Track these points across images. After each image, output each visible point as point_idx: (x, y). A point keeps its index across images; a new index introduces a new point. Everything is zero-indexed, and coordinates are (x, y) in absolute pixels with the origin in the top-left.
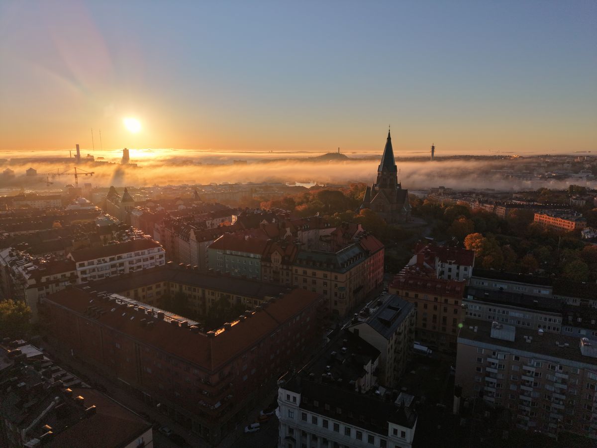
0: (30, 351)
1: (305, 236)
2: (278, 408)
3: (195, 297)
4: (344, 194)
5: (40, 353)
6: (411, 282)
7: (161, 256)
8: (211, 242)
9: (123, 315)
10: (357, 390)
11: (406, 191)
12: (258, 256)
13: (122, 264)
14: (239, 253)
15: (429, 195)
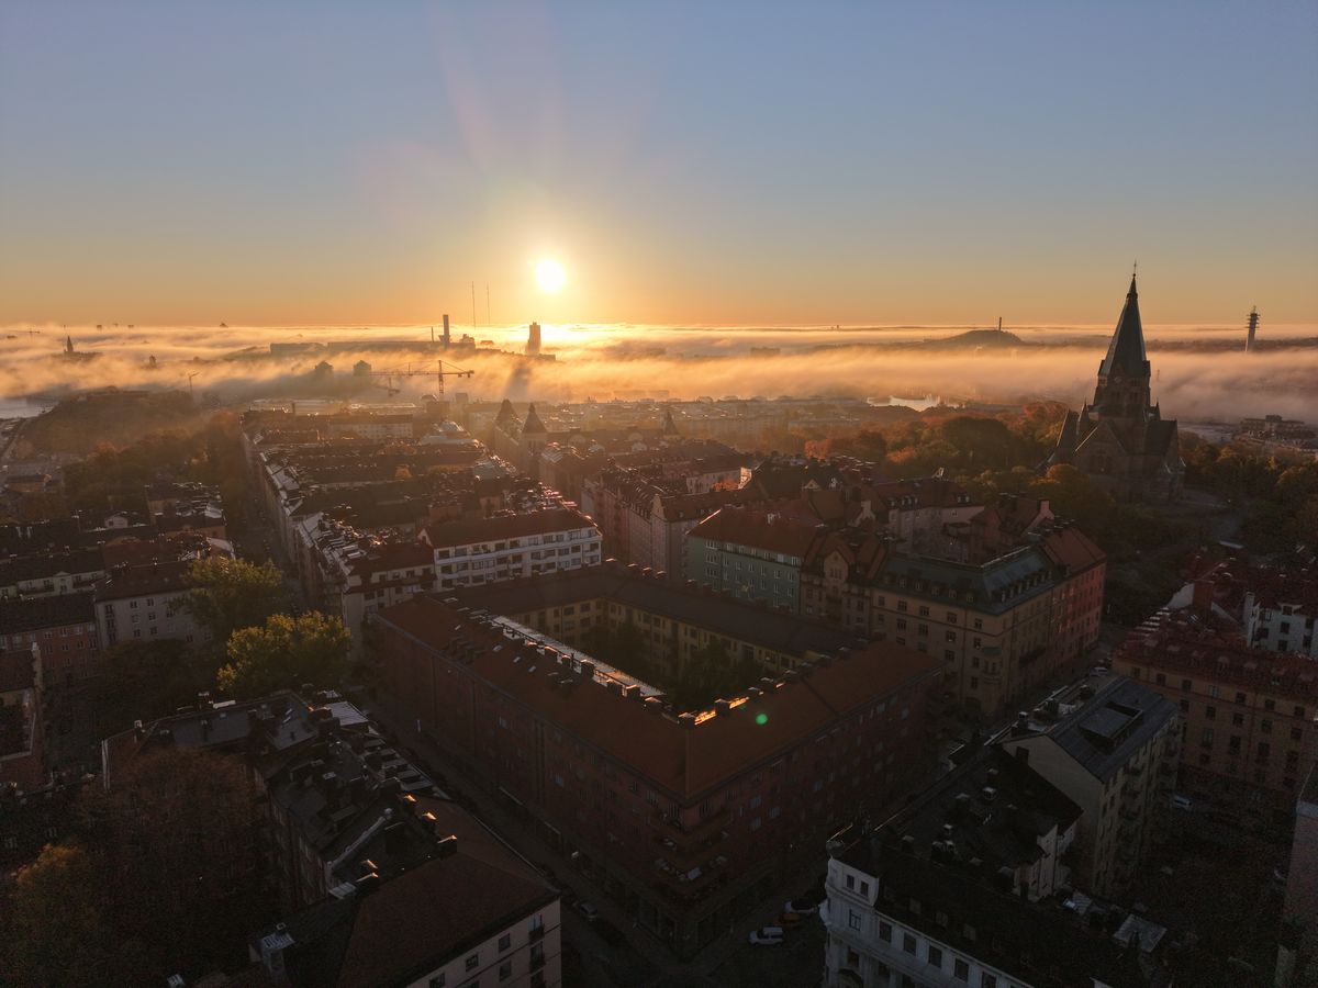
0: (347, 714)
1: (906, 521)
2: (826, 902)
3: (657, 637)
4: (1009, 427)
5: (362, 720)
6: (1174, 649)
7: (594, 547)
8: (695, 524)
9: (515, 661)
10: (1017, 891)
11: (1173, 424)
12: (794, 560)
13: (518, 558)
14: (753, 552)
15: (1238, 437)
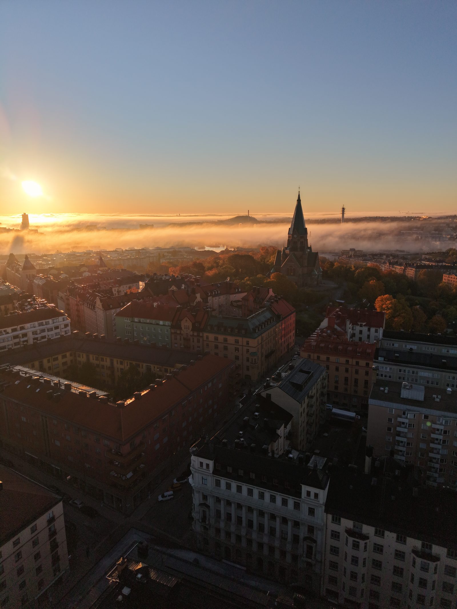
1: (215, 301)
2: (191, 475)
3: (103, 366)
4: (255, 258)
6: (322, 345)
7: (66, 326)
8: (118, 310)
9: (28, 387)
10: (270, 454)
11: (317, 253)
12: (167, 323)
13: (25, 335)
14: (148, 321)
15: (340, 258)
